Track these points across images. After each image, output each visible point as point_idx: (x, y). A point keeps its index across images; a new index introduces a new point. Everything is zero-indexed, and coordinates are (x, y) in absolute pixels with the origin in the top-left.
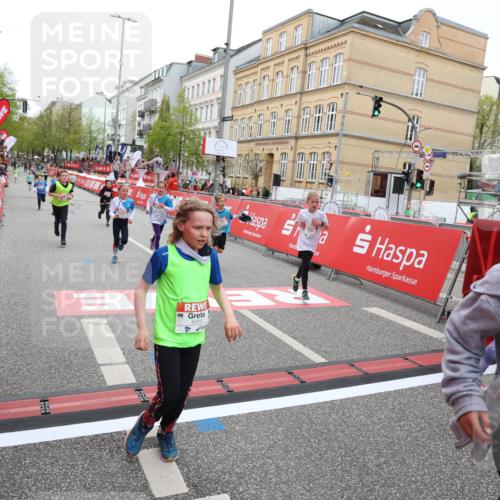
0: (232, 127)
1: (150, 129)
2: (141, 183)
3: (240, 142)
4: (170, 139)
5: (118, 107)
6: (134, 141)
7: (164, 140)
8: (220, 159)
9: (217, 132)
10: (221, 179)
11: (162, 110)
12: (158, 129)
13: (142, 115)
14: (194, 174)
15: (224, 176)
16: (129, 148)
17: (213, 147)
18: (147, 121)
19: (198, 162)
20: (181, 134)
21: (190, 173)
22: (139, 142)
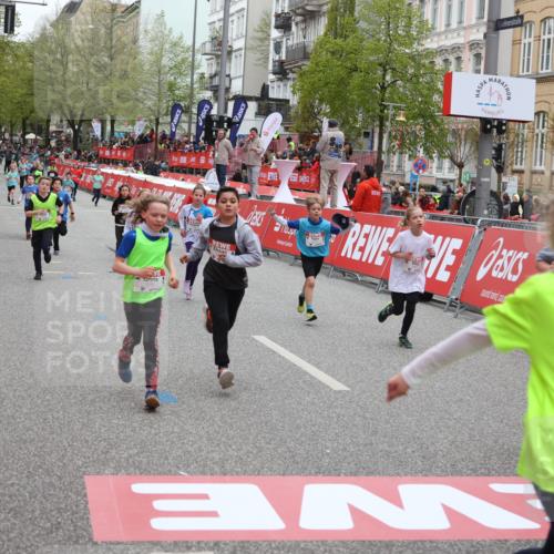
0: (516, 42)
1: (306, 56)
2: (284, 195)
3: (541, 80)
4: (357, 78)
5: (226, 9)
6: (265, 89)
7: (342, 82)
8: (491, 128)
9: (478, 56)
10: (492, 180)
11: (335, 9)
12: (325, 56)
13: (284, 24)
14: (420, 166)
15: (500, 170)
16: (252, 106)
17: (470, 97)
18: (296, 37)
19: (429, 135)
20: (384, 66)
21: (408, 165)
22: (278, 91)
